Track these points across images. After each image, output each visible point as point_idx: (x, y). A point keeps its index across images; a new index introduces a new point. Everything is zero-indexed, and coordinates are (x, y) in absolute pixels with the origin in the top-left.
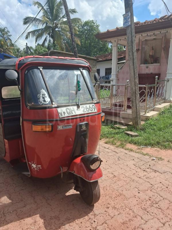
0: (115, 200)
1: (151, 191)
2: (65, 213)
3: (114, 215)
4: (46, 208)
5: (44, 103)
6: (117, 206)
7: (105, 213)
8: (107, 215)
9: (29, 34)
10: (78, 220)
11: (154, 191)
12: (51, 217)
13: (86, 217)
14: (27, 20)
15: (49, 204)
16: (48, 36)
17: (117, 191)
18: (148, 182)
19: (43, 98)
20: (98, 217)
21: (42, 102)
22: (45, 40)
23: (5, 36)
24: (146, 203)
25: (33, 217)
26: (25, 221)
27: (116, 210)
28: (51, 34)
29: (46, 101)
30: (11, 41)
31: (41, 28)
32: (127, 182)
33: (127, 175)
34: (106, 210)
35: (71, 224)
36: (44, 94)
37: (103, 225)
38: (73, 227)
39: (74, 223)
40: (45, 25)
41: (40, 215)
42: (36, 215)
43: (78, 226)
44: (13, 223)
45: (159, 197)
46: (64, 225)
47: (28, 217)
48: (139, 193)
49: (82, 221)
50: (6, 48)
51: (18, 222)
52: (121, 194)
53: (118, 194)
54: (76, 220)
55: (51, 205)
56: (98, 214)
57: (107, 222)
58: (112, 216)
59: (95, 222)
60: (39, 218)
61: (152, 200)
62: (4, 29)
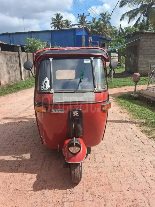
0: (100, 187)
1: (143, 193)
2: (53, 181)
3: (87, 200)
4: (45, 171)
5: (45, 89)
6: (95, 194)
7: (82, 194)
8: (81, 196)
9: (124, 16)
10: (57, 190)
11: (146, 195)
12: (43, 179)
13: (64, 191)
14: (124, 2)
15: (49, 169)
16: (142, 15)
17: (108, 180)
18: (149, 184)
19: (45, 85)
20: (73, 195)
21: (43, 88)
22: (139, 19)
23: (106, 20)
24: (126, 202)
25: (33, 174)
26: (27, 175)
27: (92, 196)
28: (146, 12)
29: (46, 88)
30: (110, 24)
31: (136, 8)
32: (126, 175)
33: (132, 169)
34: (85, 192)
35: (50, 190)
36: (47, 82)
37: (71, 203)
38: (49, 193)
39: (53, 191)
40: (140, 4)
41: (37, 175)
42: (35, 174)
43: (53, 194)
44: (20, 173)
45: (146, 203)
46: (45, 189)
47: (30, 173)
48: (128, 190)
49: (59, 192)
50: (105, 31)
51: (23, 174)
52: (109, 185)
53: (107, 183)
54: (56, 189)
55: (49, 171)
56: (75, 192)
57: (76, 202)
58: (84, 200)
59: (67, 197)
60: (36, 176)
61: (135, 203)
62: (106, 13)
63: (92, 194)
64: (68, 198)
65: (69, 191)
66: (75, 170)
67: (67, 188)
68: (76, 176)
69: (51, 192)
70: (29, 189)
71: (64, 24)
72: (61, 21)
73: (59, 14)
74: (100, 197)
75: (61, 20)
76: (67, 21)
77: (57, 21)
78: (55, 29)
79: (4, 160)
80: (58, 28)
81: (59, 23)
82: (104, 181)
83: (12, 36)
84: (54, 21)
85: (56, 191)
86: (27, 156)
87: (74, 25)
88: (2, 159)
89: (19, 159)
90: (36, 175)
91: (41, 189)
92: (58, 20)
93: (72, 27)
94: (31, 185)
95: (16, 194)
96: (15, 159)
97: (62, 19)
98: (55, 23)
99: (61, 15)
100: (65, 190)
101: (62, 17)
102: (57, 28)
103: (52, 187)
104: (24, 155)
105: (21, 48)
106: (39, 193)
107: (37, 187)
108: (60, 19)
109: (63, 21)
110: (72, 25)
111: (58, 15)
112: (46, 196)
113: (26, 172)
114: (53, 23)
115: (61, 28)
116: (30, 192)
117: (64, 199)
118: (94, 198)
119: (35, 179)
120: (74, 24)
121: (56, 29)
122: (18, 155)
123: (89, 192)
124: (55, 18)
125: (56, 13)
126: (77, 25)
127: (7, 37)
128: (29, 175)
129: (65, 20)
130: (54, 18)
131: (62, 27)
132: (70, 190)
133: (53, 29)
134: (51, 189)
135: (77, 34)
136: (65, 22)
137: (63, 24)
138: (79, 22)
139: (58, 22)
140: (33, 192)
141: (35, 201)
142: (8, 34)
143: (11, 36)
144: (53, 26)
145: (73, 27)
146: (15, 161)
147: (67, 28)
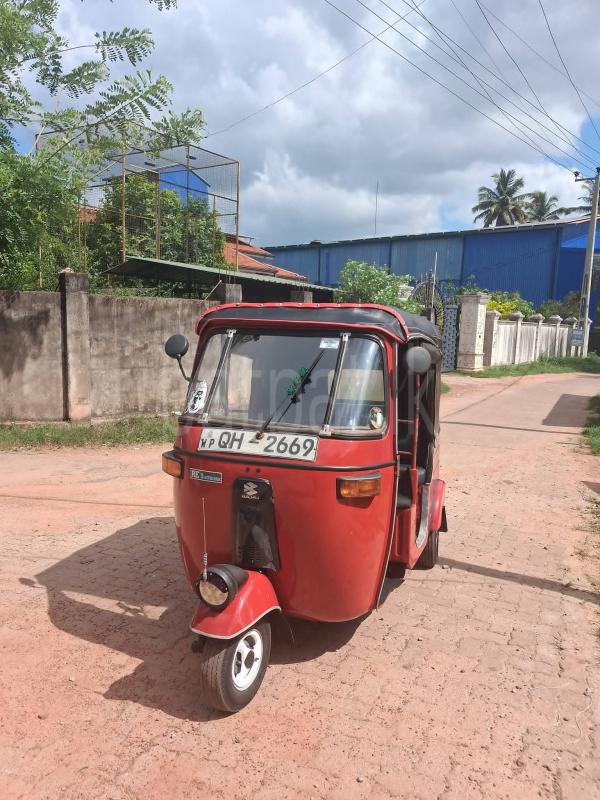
0: (283, 744)
2: (171, 689)
3: (216, 761)
4: (170, 661)
6: (254, 755)
7: (215, 743)
8: (210, 748)
10: (163, 713)
12: (147, 677)
17: (323, 735)
18: (448, 788)
20: (192, 737)
25: (134, 659)
27: (239, 758)
32: (394, 742)
33: (432, 733)
34: (229, 741)
37: (169, 754)
38: (136, 714)
39: (149, 711)
41: (142, 663)
42: (140, 659)
43: (143, 719)
46: (135, 702)
49: (163, 720)
52: (316, 748)
53: (314, 741)
55: (181, 663)
56: (202, 734)
57: (183, 756)
58: (210, 758)
59: (172, 737)
60: (136, 665)
63: (245, 754)
64: (171, 740)
65: (188, 725)
66: (211, 660)
67: (193, 717)
68: (209, 678)
69: (145, 711)
70: (99, 690)
71: (526, 208)
72: (515, 199)
73: (510, 173)
74: (259, 768)
75: (514, 196)
76: (539, 198)
77: (501, 198)
78: (487, 225)
79: (92, 606)
80: (501, 222)
81: (507, 204)
82: (307, 734)
83: (328, 255)
84: (485, 200)
85: (158, 714)
86: (155, 612)
87: (568, 211)
88: (92, 603)
89: (128, 614)
90: (140, 661)
91: (124, 698)
92: (501, 193)
93: (557, 218)
94: (110, 682)
95: (63, 689)
96: (120, 611)
97: (521, 191)
98: (490, 204)
99: (516, 178)
100: (181, 720)
101: (520, 183)
102: (495, 222)
103: (154, 702)
104: (148, 608)
105: (311, 294)
106: (114, 705)
107: (121, 690)
108: (511, 192)
109: (522, 197)
110: (561, 211)
111: (504, 179)
112: (123, 716)
113: (121, 648)
114: (482, 206)
115: (512, 223)
116: (94, 696)
117: (161, 738)
118: (240, 764)
119: (131, 672)
120: (567, 206)
121: (493, 226)
122: (135, 602)
123: (239, 747)
124: (493, 187)
125: (499, 173)
126: (582, 208)
127: (312, 256)
128: (122, 658)
129: (529, 195)
130: (488, 190)
131: (517, 218)
132: (196, 724)
133: (480, 225)
134: (148, 706)
135: (565, 245)
136: (528, 200)
137: (523, 209)
138: (590, 200)
139: (504, 204)
140: (103, 698)
141: (89, 719)
142: (316, 246)
143: (324, 252)
144: (481, 215)
145: (563, 218)
146: (117, 615)
147: (536, 223)
